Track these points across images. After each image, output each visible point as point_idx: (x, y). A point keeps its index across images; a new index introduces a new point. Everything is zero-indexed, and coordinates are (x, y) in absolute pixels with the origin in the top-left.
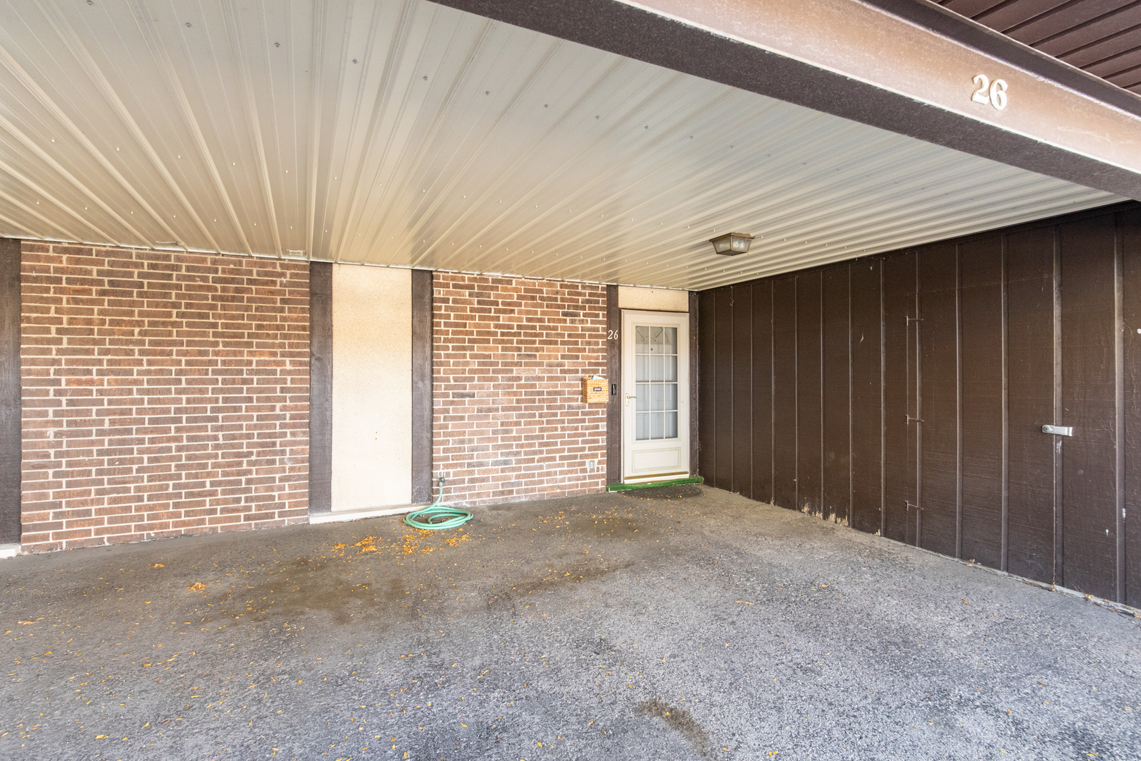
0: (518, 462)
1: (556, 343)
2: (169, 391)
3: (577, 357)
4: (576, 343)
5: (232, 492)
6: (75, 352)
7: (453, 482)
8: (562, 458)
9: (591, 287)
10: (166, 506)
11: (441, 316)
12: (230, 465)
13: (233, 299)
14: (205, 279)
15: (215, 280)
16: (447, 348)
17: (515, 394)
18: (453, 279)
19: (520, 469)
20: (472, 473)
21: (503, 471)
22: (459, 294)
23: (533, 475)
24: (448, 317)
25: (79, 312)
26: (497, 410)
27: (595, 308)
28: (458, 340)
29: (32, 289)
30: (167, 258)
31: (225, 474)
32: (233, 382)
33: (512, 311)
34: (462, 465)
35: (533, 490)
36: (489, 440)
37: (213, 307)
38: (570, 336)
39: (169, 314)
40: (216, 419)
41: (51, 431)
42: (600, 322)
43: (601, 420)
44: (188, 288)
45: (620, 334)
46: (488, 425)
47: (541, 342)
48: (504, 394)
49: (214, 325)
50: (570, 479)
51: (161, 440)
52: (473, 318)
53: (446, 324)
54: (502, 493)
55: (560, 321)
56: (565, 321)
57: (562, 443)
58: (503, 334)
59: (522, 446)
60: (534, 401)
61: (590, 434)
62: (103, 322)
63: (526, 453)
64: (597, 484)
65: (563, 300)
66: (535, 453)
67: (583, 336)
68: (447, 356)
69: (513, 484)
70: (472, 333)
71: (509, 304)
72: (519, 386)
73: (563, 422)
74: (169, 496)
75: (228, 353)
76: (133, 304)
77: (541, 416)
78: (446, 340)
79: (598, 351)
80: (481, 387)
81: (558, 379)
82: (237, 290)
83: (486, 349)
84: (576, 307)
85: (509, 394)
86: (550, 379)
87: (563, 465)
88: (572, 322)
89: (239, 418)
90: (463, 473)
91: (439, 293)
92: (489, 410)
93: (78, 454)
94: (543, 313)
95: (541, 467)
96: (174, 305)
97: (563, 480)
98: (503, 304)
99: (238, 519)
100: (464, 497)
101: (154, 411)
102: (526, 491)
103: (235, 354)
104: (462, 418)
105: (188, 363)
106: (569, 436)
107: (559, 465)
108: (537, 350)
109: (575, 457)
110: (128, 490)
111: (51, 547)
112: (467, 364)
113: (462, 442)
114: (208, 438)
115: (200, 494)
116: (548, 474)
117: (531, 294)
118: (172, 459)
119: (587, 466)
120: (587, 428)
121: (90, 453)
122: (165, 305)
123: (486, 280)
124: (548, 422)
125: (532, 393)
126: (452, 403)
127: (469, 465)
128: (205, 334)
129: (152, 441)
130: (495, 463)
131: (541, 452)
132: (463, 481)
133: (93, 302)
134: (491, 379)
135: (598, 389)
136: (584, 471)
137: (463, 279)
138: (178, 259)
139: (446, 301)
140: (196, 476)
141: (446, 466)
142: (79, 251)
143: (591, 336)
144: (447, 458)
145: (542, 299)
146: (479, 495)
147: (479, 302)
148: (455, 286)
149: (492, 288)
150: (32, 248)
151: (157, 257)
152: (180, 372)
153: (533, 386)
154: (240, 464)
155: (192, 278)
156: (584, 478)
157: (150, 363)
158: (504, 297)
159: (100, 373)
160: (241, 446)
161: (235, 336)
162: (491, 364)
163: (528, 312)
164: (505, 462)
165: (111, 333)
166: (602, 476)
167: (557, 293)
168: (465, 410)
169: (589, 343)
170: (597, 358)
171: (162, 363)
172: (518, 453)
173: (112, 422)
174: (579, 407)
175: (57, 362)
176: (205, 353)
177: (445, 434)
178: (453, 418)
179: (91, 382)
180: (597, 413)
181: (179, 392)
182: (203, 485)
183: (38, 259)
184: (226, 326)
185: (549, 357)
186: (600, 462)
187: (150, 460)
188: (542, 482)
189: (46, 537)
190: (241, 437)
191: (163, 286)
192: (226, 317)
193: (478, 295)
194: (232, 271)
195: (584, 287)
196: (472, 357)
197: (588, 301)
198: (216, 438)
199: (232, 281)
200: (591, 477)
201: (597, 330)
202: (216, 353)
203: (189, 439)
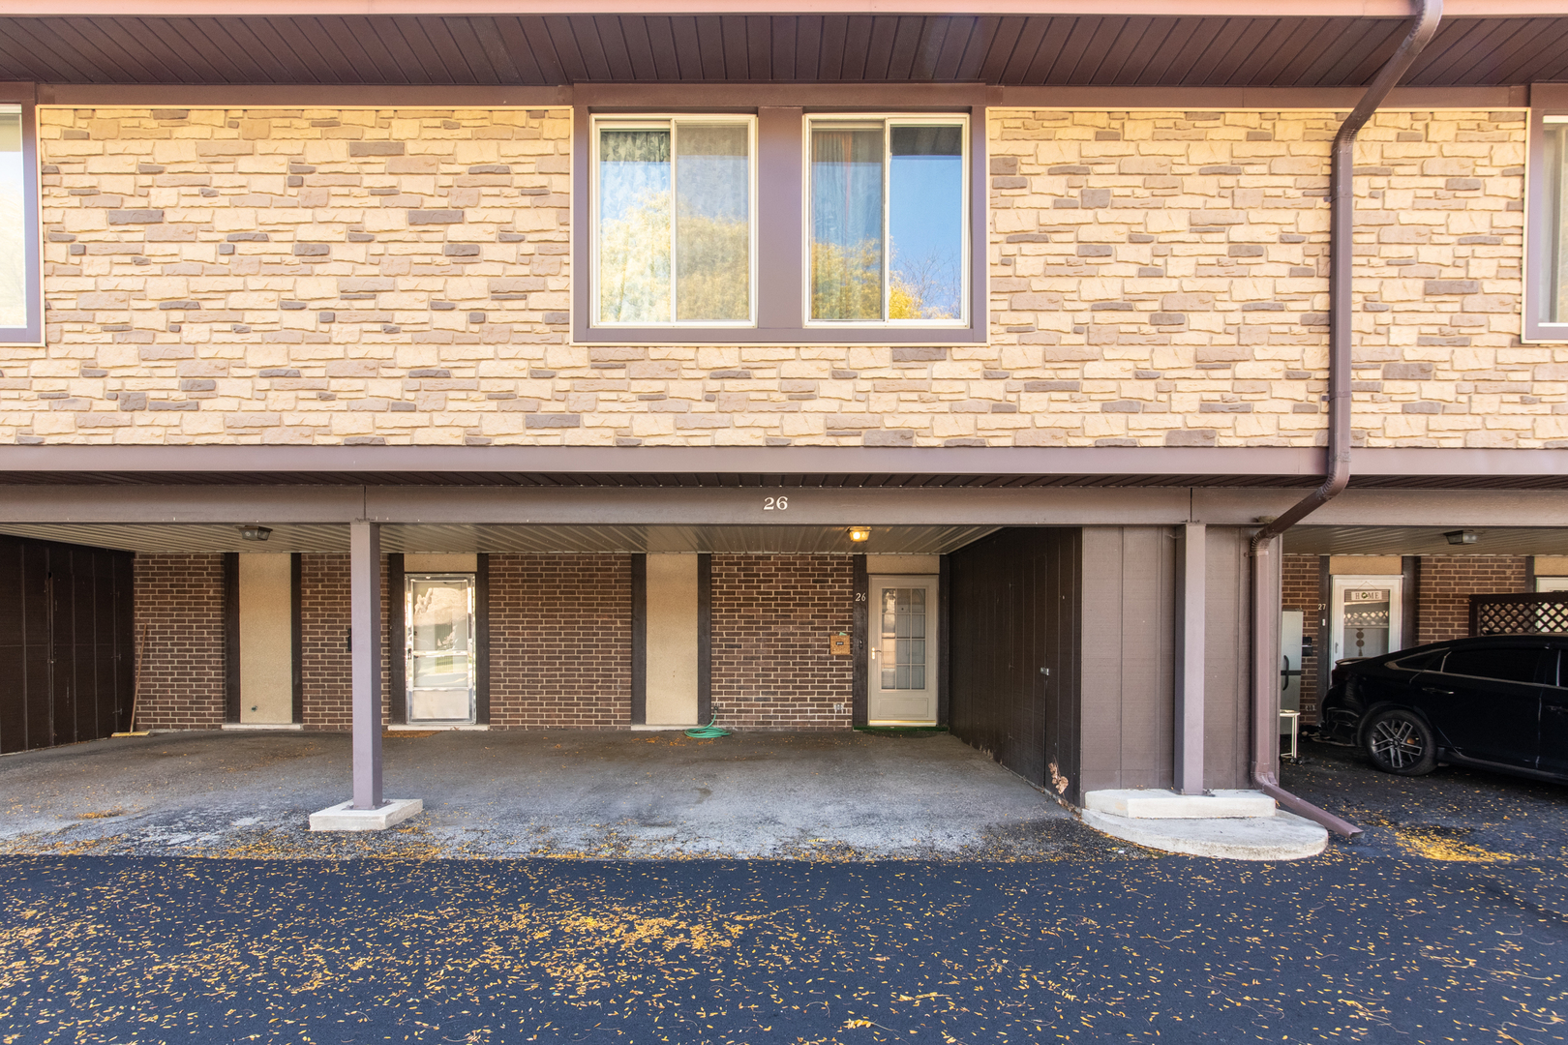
0: (775, 700)
1: (807, 605)
2: (555, 640)
3: (826, 617)
4: (826, 605)
5: (588, 705)
6: (512, 616)
7: (725, 711)
8: (812, 700)
9: (839, 557)
10: (554, 710)
11: (717, 587)
12: (586, 687)
13: (588, 581)
14: (573, 569)
15: (579, 570)
16: (721, 611)
17: (773, 646)
18: (725, 558)
19: (776, 705)
20: (740, 705)
21: (763, 706)
22: (729, 570)
23: (788, 711)
24: (722, 587)
25: (513, 593)
26: (759, 658)
27: (842, 575)
28: (729, 605)
29: (494, 581)
30: (554, 558)
31: (584, 693)
32: (588, 634)
33: (771, 581)
34: (732, 699)
35: (788, 723)
36: (753, 681)
37: (578, 587)
38: (819, 599)
39: (555, 593)
40: (579, 658)
41: (502, 661)
42: (847, 587)
43: (848, 670)
44: (565, 575)
45: (867, 596)
46: (752, 669)
47: (794, 605)
48: (764, 646)
49: (578, 599)
50: (819, 717)
51: (552, 670)
52: (740, 587)
53: (720, 593)
54: (763, 723)
55: (810, 587)
56: (815, 587)
57: (812, 687)
58: (763, 599)
59: (779, 687)
60: (788, 652)
61: (837, 681)
62: (524, 599)
63: (782, 693)
64: (844, 723)
65: (813, 570)
66: (789, 693)
67: (832, 599)
68: (721, 617)
69: (771, 717)
70: (739, 599)
71: (769, 575)
72: (776, 640)
73: (813, 670)
74: (556, 704)
75: (585, 616)
76: (538, 587)
77: (794, 664)
78: (720, 605)
79: (845, 611)
80: (746, 640)
81: (809, 634)
82: (591, 576)
83: (750, 611)
84: (826, 575)
85: (768, 646)
86: (802, 634)
87: (813, 705)
88: (821, 587)
89: (591, 658)
90: (733, 705)
91: (715, 570)
92: (753, 658)
93: (514, 675)
94: (796, 581)
95: (795, 706)
96: (559, 587)
97: (813, 717)
98: (764, 575)
99: (591, 722)
100: (733, 723)
101: (548, 652)
102: (782, 723)
103: (589, 616)
104: (732, 663)
105: (565, 622)
106: (819, 682)
107: (809, 705)
108: (791, 611)
109: (824, 699)
110: (536, 699)
111: (503, 728)
112: (736, 622)
113: (732, 681)
114: (575, 670)
115: (571, 705)
116: (800, 711)
117: (786, 566)
118: (557, 681)
119: (835, 708)
120: (835, 676)
121: (518, 675)
122: (554, 587)
123: (751, 558)
124: (800, 669)
125: (787, 646)
126: (725, 652)
127: (738, 699)
128: (574, 604)
129: (548, 670)
130: (757, 699)
131: (795, 693)
132: (733, 711)
133: (519, 587)
134: (754, 634)
135: (841, 644)
136: (832, 711)
137: (733, 558)
138: (560, 558)
139: (720, 575)
140: (569, 693)
141: (720, 699)
142: (514, 558)
143: (838, 599)
144: (721, 693)
145: (795, 569)
146: (744, 723)
147: (745, 575)
148: (727, 564)
149: (755, 564)
150: (493, 558)
151: (549, 558)
152: (561, 628)
153: (789, 640)
154: (592, 687)
155: (566, 570)
156: (832, 717)
157: (546, 622)
158: (765, 570)
159: (523, 628)
160: (592, 676)
161: (589, 605)
162: (755, 623)
163: (784, 581)
164: (765, 699)
165: (528, 605)
166: (848, 717)
167: (808, 564)
168: (734, 658)
169: (836, 605)
170: (844, 617)
171: (552, 622)
172: (776, 693)
173: (529, 658)
174: (827, 658)
175: (504, 622)
176: (573, 616)
177: (720, 675)
178: (725, 663)
179: (519, 634)
180: (844, 664)
181: (561, 640)
182: (573, 699)
183: (495, 563)
184: (584, 599)
185: (802, 617)
186: (846, 706)
187: (547, 681)
188: (795, 717)
189: (500, 722)
190: (593, 670)
191: (552, 575)
192: (585, 593)
193: (744, 570)
194: (587, 564)
195: (832, 558)
196: (739, 617)
197: (836, 570)
198: (579, 670)
199: (588, 570)
200: (837, 717)
201: (845, 593)
202: (579, 616)
203: (566, 670)
